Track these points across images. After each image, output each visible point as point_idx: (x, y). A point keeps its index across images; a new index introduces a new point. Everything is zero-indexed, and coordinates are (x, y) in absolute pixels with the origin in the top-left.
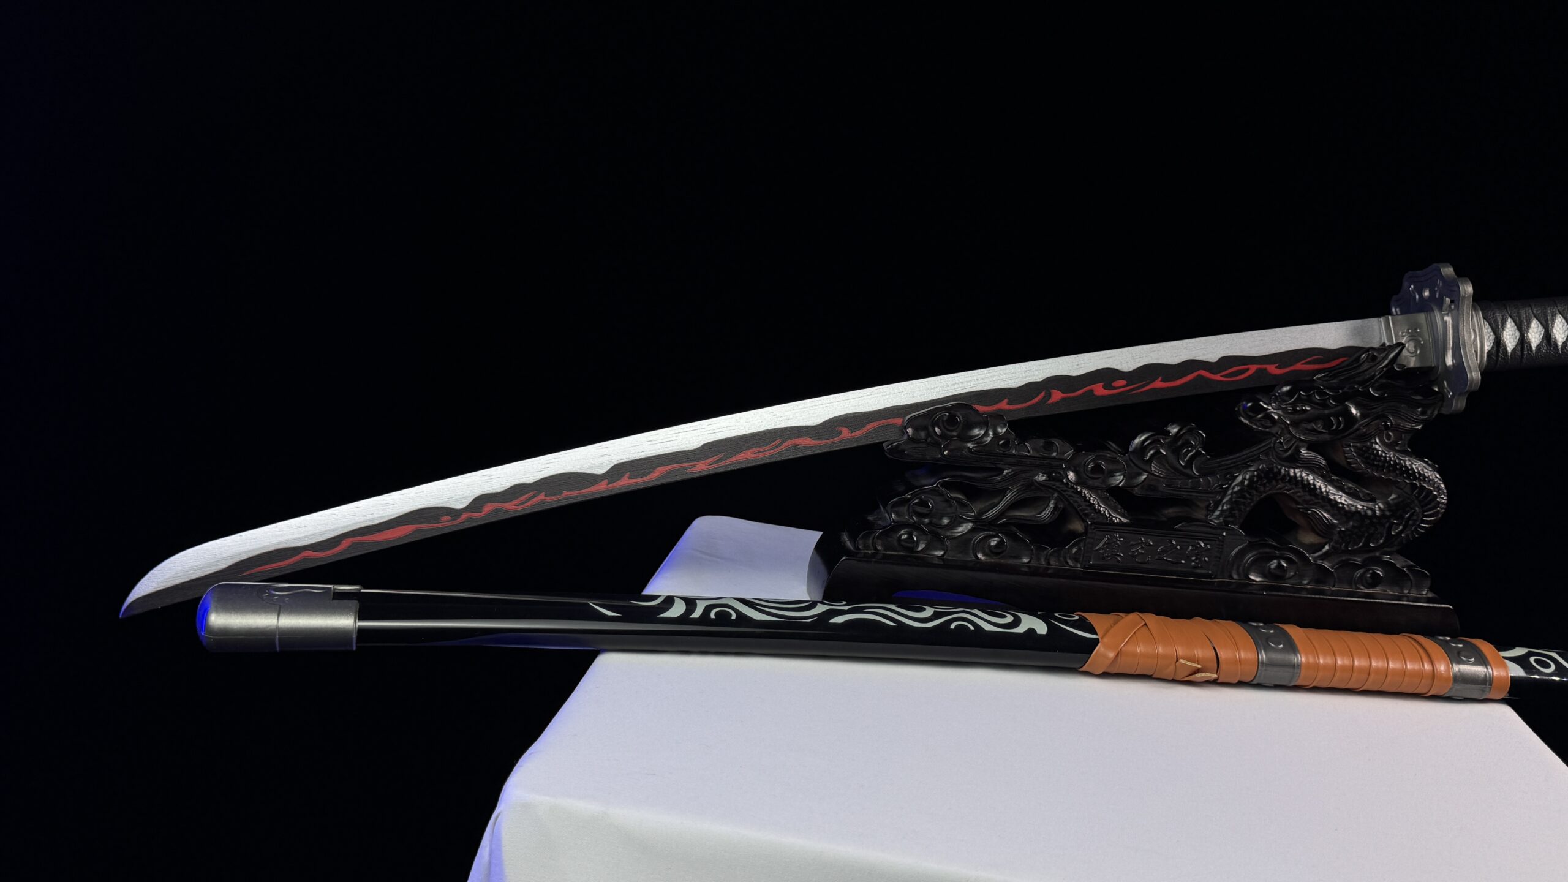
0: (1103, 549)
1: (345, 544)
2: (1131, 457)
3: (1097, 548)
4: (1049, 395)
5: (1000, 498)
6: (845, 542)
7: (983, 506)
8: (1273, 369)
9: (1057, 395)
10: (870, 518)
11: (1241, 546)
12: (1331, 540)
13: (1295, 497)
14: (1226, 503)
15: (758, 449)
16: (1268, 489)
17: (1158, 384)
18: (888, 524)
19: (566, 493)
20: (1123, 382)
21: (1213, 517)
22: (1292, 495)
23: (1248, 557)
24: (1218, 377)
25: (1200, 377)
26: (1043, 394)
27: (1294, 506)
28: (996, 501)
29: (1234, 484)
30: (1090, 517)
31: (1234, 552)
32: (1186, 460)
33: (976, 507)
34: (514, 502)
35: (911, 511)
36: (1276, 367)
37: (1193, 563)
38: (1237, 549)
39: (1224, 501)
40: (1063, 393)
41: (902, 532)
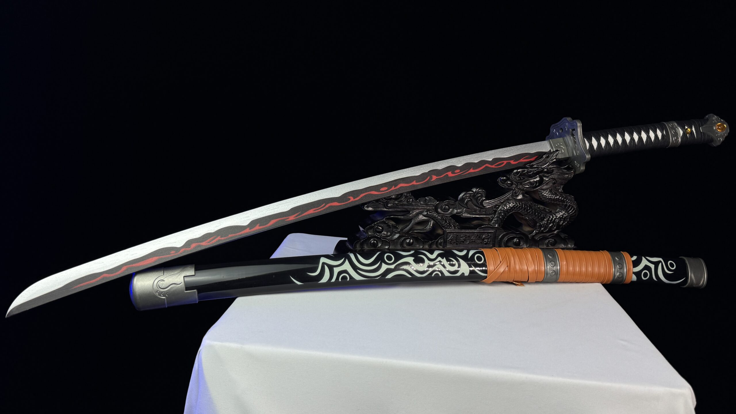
0: (451, 240)
1: (124, 268)
2: (459, 202)
3: (448, 240)
4: (431, 178)
5: (409, 223)
6: (348, 246)
7: (403, 227)
8: (512, 162)
9: (434, 178)
10: (357, 235)
11: (503, 234)
12: (536, 229)
13: (522, 213)
14: (496, 218)
15: (315, 209)
16: (511, 211)
17: (472, 171)
18: (366, 237)
19: (230, 236)
20: (458, 171)
21: (491, 223)
22: (520, 212)
23: (505, 238)
24: (493, 166)
25: (486, 167)
26: (429, 178)
27: (521, 216)
28: (408, 224)
29: (499, 210)
30: (445, 227)
31: (500, 237)
32: (480, 202)
33: (400, 227)
34: (205, 242)
35: (374, 231)
36: (514, 161)
37: (485, 242)
38: (501, 235)
39: (495, 217)
40: (437, 176)
41: (372, 240)
